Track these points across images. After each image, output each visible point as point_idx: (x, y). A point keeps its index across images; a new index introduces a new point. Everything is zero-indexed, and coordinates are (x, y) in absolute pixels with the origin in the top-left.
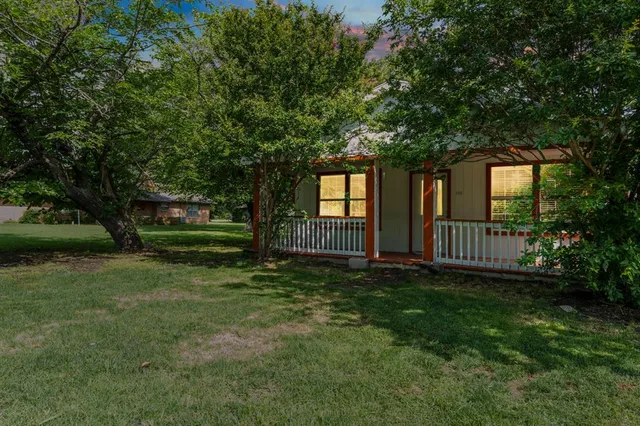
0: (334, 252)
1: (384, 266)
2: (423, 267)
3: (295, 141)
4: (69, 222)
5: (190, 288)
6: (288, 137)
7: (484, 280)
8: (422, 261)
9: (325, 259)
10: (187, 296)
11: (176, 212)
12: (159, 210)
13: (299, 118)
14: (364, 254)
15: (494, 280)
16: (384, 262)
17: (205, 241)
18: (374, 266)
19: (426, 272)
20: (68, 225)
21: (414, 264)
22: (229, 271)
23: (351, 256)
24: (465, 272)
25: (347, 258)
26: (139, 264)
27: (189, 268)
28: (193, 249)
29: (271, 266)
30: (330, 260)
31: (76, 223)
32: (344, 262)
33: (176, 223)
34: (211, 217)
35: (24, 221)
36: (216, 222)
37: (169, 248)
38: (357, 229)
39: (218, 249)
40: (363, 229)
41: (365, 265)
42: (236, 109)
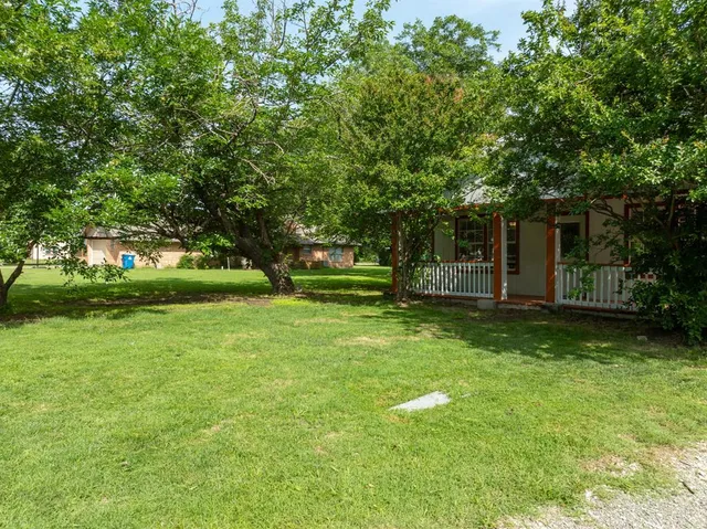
0: (465, 294)
1: (510, 307)
2: (543, 307)
3: (419, 199)
4: (218, 267)
5: (339, 317)
6: (414, 195)
7: (596, 319)
8: (544, 302)
9: (459, 301)
10: (338, 321)
11: (319, 255)
12: (301, 253)
13: (424, 179)
14: (492, 296)
15: (606, 319)
16: (510, 303)
17: (348, 285)
18: (500, 307)
19: (546, 311)
20: (217, 271)
21: (537, 304)
22: (370, 308)
23: (481, 298)
24: (580, 312)
25: (476, 299)
26: (297, 302)
27: (337, 306)
28: (337, 292)
29: (404, 305)
30: (463, 301)
31: (226, 267)
32: (474, 304)
33: (319, 267)
34: (356, 260)
35: (181, 266)
36: (361, 265)
37: (315, 292)
38: (487, 272)
39: (362, 293)
40: (492, 272)
41: (492, 307)
42: (371, 173)
